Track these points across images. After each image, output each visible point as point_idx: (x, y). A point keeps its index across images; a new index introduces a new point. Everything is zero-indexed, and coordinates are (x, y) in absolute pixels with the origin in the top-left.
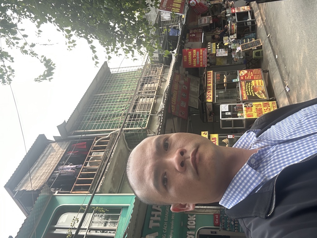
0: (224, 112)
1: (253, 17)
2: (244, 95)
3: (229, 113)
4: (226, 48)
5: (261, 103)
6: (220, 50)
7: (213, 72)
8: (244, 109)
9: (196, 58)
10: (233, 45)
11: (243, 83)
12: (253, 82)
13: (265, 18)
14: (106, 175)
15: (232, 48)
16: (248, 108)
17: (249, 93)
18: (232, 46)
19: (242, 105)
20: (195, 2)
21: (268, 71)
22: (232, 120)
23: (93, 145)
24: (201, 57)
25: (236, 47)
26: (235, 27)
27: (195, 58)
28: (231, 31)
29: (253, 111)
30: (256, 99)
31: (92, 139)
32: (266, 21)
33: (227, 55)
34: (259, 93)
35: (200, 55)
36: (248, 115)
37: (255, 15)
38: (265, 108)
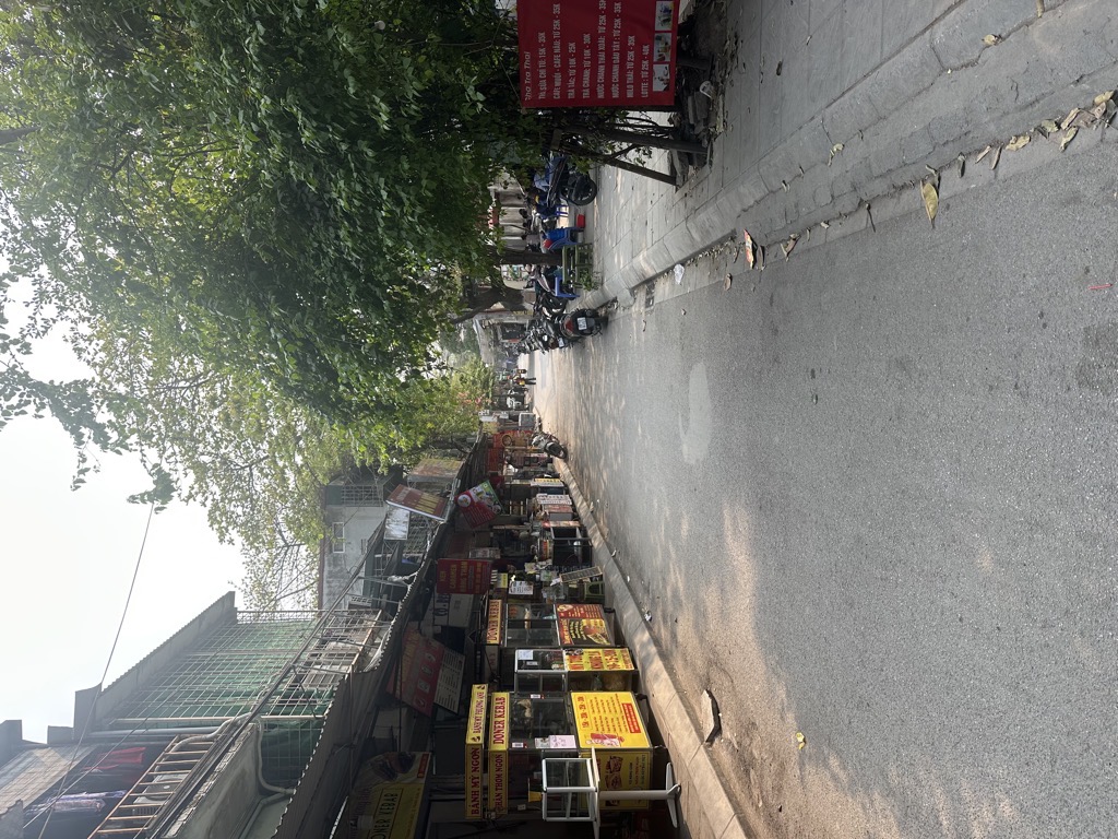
0: (520, 662)
1: (585, 533)
2: (567, 637)
3: (535, 663)
4: (531, 579)
5: (600, 650)
6: (518, 582)
7: (503, 602)
8: (566, 657)
9: (467, 577)
10: (544, 573)
11: (564, 622)
12: (584, 621)
13: (606, 530)
14: (201, 805)
15: (542, 579)
16: (572, 658)
17: (576, 635)
18: (543, 577)
19: (561, 653)
20: (469, 499)
21: (614, 611)
22: (540, 674)
23: (168, 751)
24: (478, 576)
25: (551, 578)
26: (550, 547)
27: (464, 577)
28: (541, 552)
29: (584, 660)
30: (590, 644)
31: (165, 743)
32: (610, 533)
33: (531, 593)
34: (596, 636)
35: (475, 572)
36: (573, 667)
37: (590, 532)
38: (608, 658)
